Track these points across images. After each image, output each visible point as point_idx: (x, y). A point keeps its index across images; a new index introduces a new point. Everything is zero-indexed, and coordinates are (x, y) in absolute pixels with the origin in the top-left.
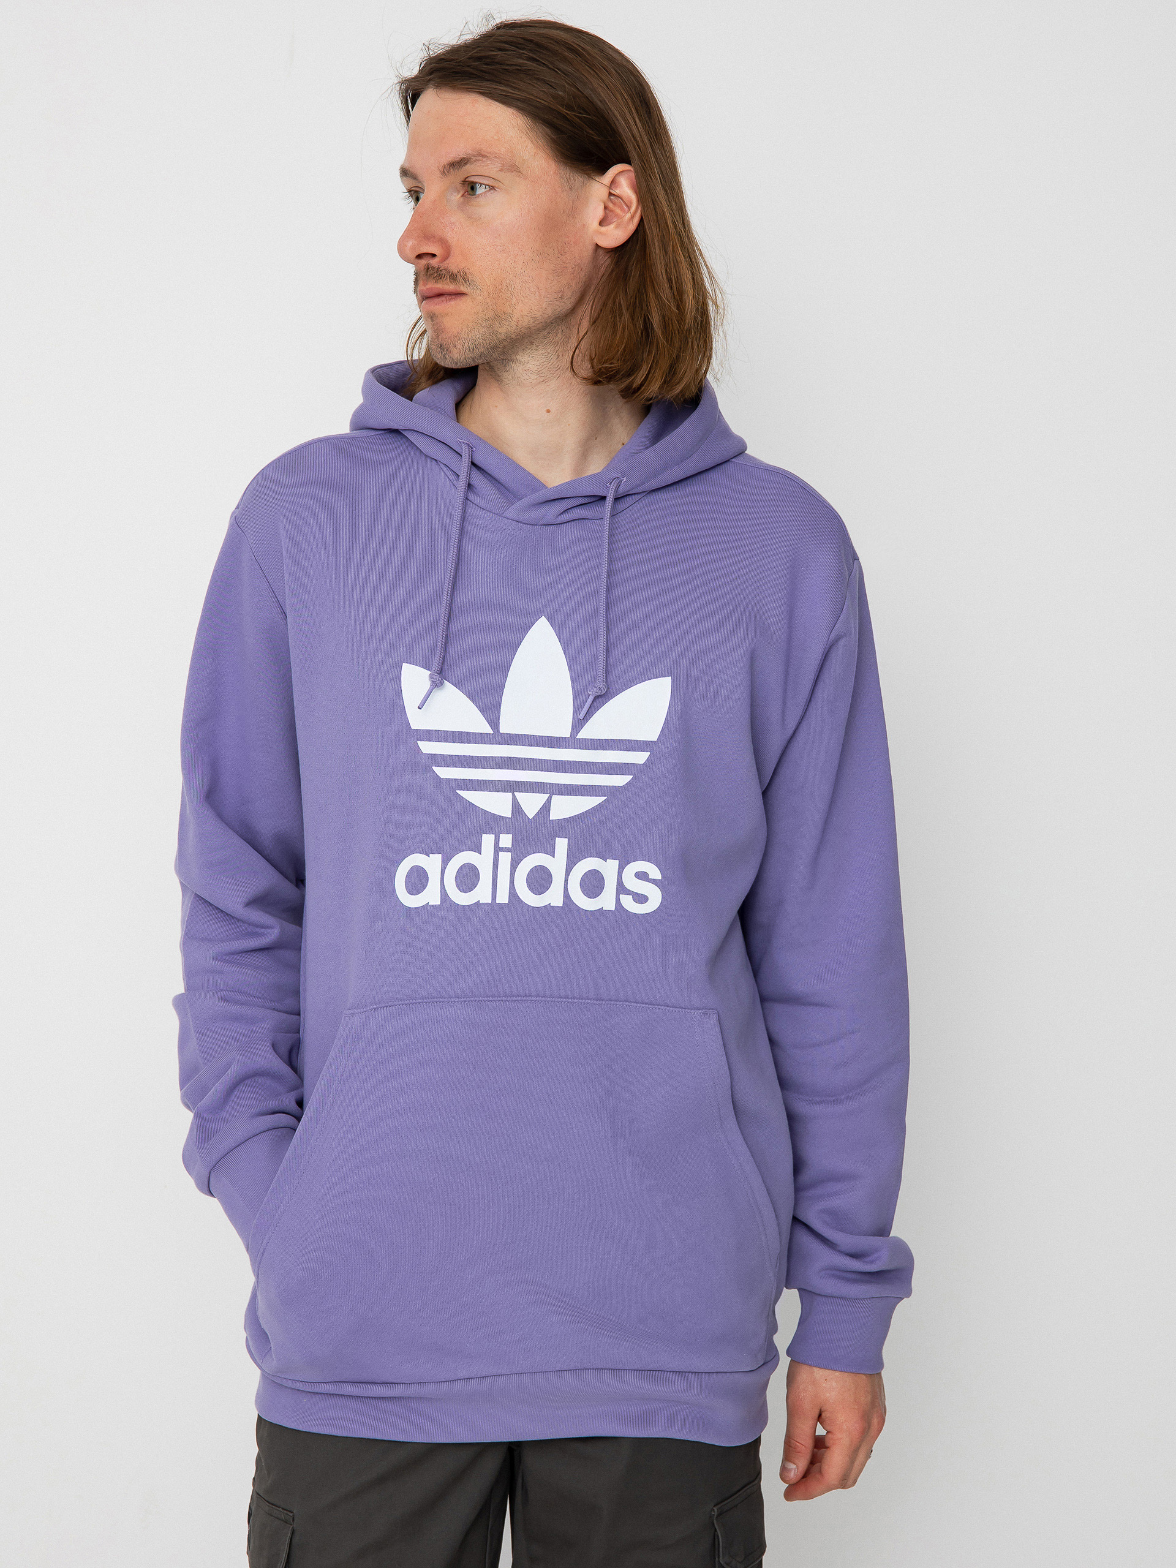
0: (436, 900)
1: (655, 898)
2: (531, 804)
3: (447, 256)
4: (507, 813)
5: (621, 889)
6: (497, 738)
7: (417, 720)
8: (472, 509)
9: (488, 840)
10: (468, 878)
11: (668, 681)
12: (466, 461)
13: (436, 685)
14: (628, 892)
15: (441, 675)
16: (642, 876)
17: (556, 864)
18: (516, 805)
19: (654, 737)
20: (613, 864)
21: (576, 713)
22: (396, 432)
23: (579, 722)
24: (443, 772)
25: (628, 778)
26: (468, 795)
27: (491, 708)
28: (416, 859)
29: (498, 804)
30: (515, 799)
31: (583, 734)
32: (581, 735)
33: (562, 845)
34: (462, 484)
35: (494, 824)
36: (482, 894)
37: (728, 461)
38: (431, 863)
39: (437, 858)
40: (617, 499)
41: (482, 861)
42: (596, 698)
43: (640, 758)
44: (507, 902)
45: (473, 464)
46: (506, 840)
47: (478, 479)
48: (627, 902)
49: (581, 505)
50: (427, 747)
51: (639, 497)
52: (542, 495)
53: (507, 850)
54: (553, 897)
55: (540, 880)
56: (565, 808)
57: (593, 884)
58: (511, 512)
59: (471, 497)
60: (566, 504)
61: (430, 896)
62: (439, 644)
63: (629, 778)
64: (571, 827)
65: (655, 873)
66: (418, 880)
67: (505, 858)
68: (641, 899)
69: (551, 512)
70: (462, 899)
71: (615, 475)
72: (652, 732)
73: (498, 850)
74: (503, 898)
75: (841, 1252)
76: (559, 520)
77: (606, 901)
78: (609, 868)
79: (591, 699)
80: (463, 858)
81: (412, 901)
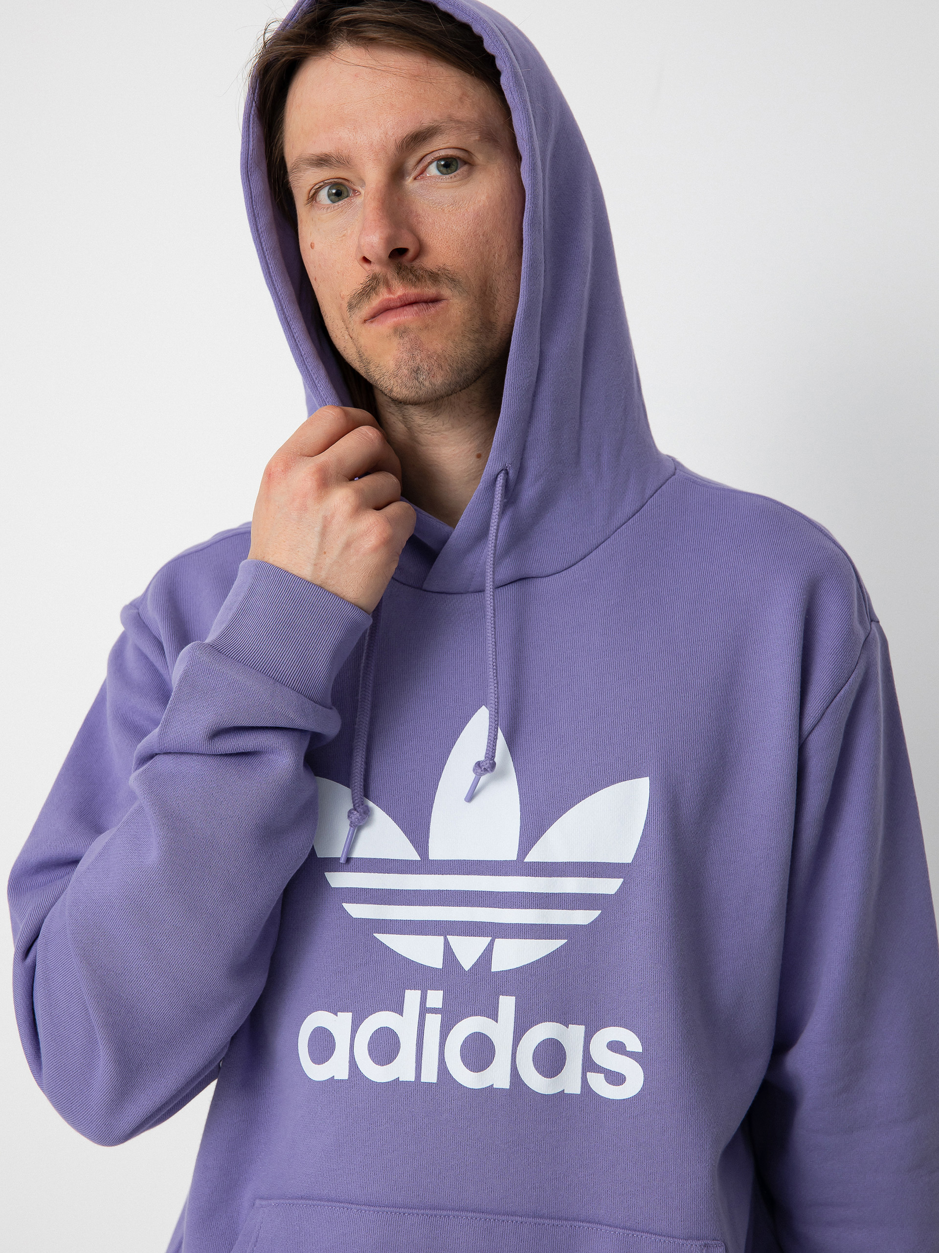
0: (343, 1074)
1: (635, 1078)
2: (468, 951)
3: (421, 251)
4: (436, 961)
5: (589, 1065)
6: (425, 866)
9: (412, 998)
10: (385, 1046)
11: (645, 783)
14: (598, 1069)
16: (617, 1047)
17: (500, 1031)
18: (448, 952)
19: (627, 857)
20: (577, 1032)
23: (528, 841)
25: (594, 914)
26: (390, 940)
27: (416, 827)
28: (318, 1019)
29: (426, 951)
30: (447, 944)
31: (534, 856)
32: (531, 858)
33: (507, 1005)
35: (422, 977)
36: (402, 1069)
38: (338, 1024)
41: (405, 1025)
43: (610, 886)
44: (435, 1081)
46: (435, 998)
48: (597, 1082)
53: (434, 1011)
54: (497, 1076)
55: (479, 1052)
56: (511, 955)
57: (550, 1058)
61: (336, 1068)
63: (596, 914)
65: (634, 1043)
66: (323, 1046)
67: (434, 1022)
68: (616, 1079)
70: (377, 1074)
72: (625, 854)
73: (424, 1010)
74: (430, 1075)
77: (569, 1081)
78: (572, 1037)
80: (381, 1019)
81: (317, 1073)
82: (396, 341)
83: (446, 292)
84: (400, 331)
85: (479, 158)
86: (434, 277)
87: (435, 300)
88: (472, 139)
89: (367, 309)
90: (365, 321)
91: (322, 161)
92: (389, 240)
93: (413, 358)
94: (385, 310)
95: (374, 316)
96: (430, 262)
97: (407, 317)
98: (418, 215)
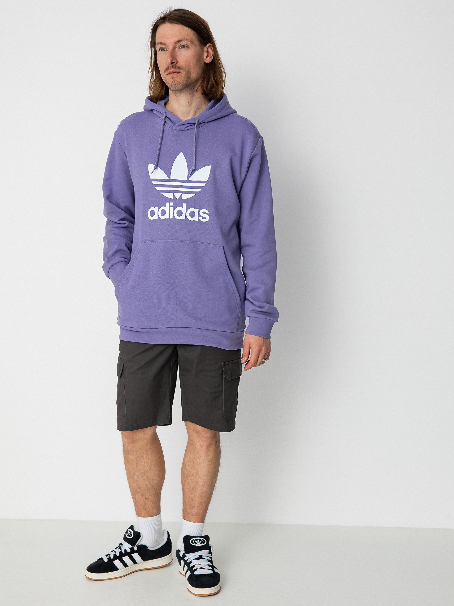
0: (157, 218)
1: (207, 218)
2: (178, 195)
3: (177, 63)
4: (172, 197)
5: (199, 216)
6: (170, 180)
7: (152, 177)
8: (166, 127)
9: (168, 204)
10: (163, 213)
11: (210, 166)
12: (164, 116)
13: (156, 168)
14: (201, 216)
15: (157, 166)
16: (204, 213)
17: (183, 209)
18: (174, 196)
19: (206, 179)
21: (188, 174)
22: (151, 110)
23: (189, 176)
24: (158, 188)
25: (200, 190)
26: (163, 194)
27: (168, 173)
28: (152, 209)
29: (170, 196)
30: (174, 194)
31: (190, 179)
33: (185, 205)
34: (163, 121)
35: (169, 200)
36: (166, 216)
37: (230, 115)
38: (155, 209)
39: (157, 208)
40: (199, 124)
41: (166, 209)
42: (193, 171)
43: (203, 185)
44: (172, 218)
45: (166, 116)
46: (172, 204)
47: (167, 120)
48: (201, 219)
49: (191, 125)
50: (154, 183)
51: (205, 123)
52: (181, 123)
53: (171, 206)
54: (183, 217)
55: (180, 213)
56: (185, 196)
57: (192, 214)
58: (174, 127)
59: (165, 124)
60: (186, 125)
61: (155, 217)
62: (157, 159)
64: (187, 201)
65: (207, 212)
66: (153, 213)
67: (172, 208)
68: (204, 218)
69: (183, 127)
70: (162, 218)
71: (198, 118)
73: (170, 206)
74: (171, 217)
75: (256, 306)
76: (185, 129)
77: (196, 218)
78: (196, 211)
79: (191, 171)
80: (162, 208)
81: (151, 218)
82: (172, 79)
83: (181, 71)
84: (173, 78)
85: (190, 46)
86: (179, 68)
87: (179, 72)
88: (189, 43)
89: (167, 73)
90: (167, 75)
91: (161, 43)
92: (171, 61)
93: (175, 82)
94: (171, 73)
95: (168, 74)
96: (179, 65)
97: (174, 75)
98: (177, 56)
